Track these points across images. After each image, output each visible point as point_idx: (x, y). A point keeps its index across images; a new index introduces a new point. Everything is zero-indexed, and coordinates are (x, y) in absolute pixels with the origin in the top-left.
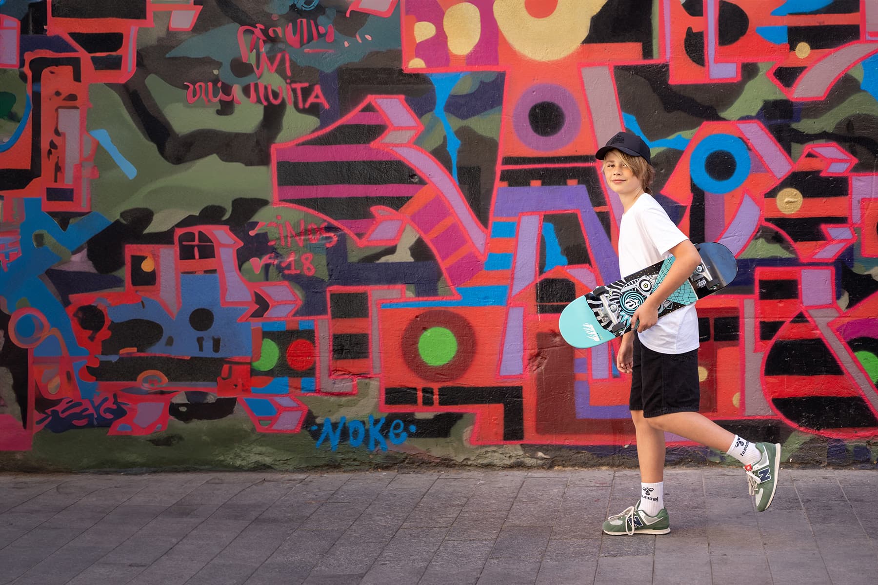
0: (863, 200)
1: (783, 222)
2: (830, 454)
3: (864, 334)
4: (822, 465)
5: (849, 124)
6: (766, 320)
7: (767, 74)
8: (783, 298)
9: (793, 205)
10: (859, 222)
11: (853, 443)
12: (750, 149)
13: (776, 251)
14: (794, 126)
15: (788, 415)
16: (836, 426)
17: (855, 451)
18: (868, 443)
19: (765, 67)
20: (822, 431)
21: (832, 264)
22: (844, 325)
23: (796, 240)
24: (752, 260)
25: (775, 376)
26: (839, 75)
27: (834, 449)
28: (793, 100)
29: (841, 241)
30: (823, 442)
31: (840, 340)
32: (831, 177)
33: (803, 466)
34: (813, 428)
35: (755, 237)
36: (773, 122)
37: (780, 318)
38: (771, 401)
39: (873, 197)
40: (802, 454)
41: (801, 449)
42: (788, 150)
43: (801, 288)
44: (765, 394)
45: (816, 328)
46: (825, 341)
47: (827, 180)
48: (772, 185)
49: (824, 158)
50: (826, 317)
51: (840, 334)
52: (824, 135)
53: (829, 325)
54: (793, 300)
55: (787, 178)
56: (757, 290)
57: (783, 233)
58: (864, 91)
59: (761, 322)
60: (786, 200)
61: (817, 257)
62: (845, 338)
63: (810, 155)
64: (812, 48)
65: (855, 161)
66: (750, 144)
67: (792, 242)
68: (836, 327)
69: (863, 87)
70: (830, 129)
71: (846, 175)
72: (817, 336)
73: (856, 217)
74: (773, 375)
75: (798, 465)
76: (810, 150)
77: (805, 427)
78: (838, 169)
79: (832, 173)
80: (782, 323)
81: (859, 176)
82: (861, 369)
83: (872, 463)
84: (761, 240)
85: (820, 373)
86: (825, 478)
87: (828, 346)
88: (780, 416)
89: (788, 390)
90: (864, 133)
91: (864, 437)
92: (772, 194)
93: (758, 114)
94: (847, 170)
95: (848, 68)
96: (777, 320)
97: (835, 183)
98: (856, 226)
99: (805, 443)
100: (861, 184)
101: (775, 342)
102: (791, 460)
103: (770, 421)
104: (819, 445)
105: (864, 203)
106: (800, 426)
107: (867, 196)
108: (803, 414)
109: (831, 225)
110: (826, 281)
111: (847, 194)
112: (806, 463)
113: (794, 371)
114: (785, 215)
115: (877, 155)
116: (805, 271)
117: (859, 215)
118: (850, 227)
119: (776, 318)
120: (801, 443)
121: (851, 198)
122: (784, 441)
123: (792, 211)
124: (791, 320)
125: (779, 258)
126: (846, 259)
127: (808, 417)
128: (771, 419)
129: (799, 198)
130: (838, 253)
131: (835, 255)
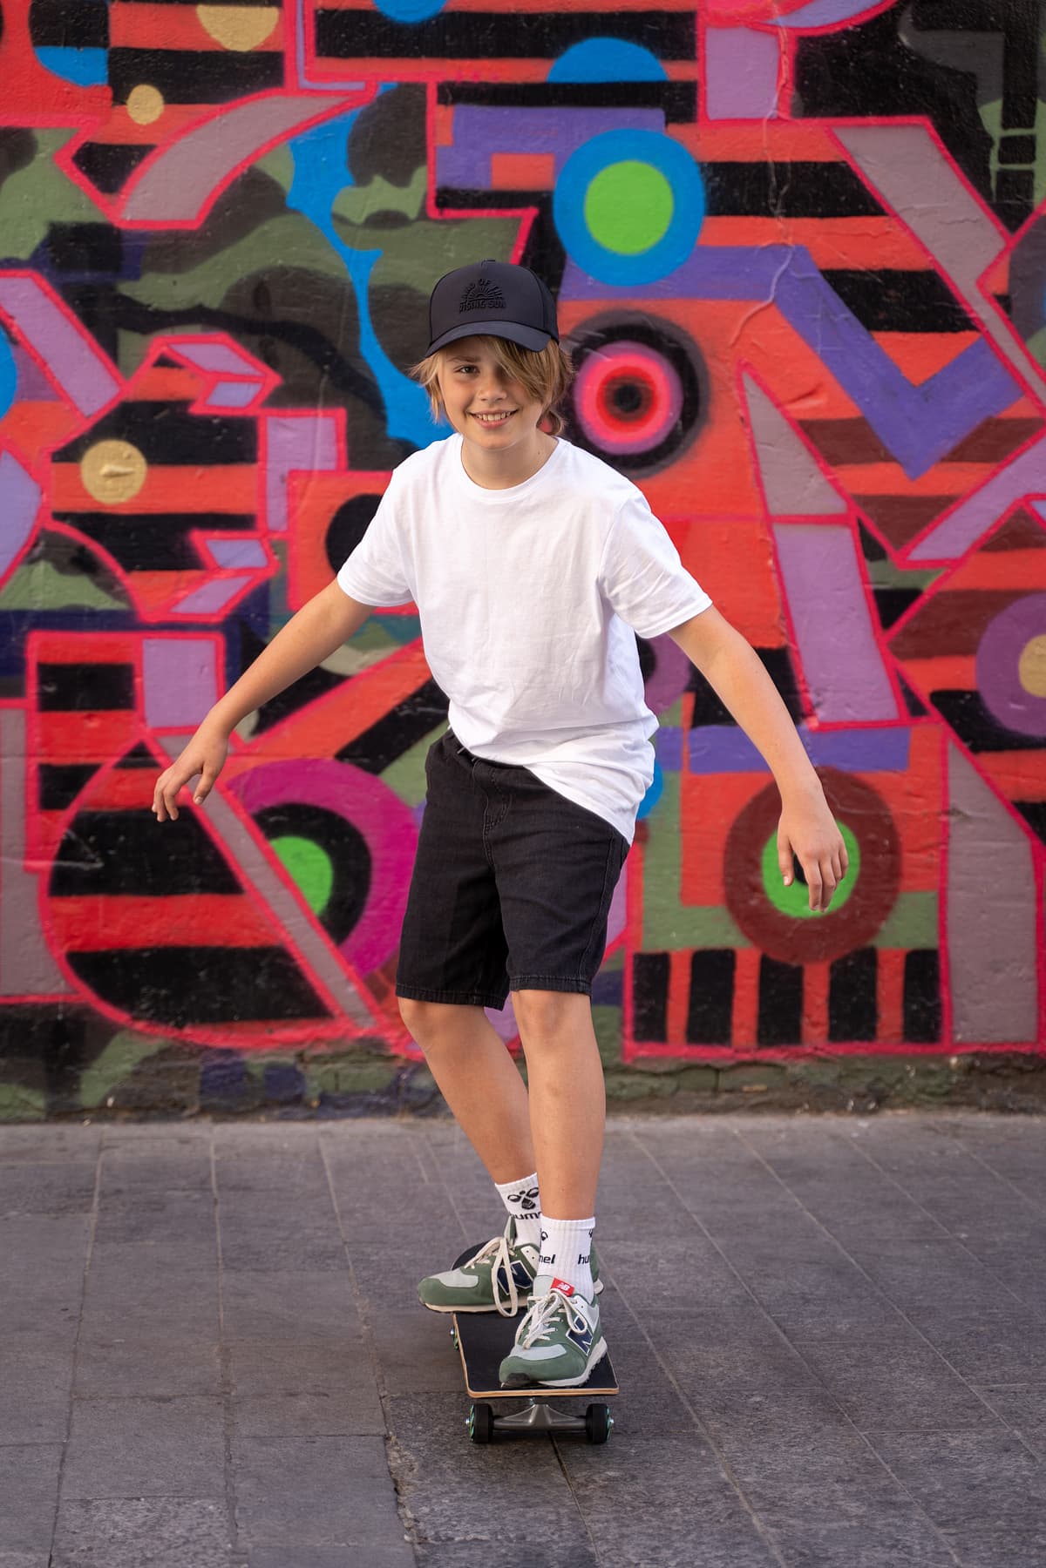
0: (294, 473)
1: (98, 523)
2: (207, 1087)
3: (295, 795)
4: (187, 1112)
5: (260, 289)
6: (54, 761)
7: (57, 157)
8: (98, 709)
9: (122, 482)
10: (284, 527)
11: (263, 1057)
12: (14, 342)
13: (80, 592)
14: (126, 288)
15: (106, 991)
16: (222, 1017)
17: (268, 1077)
18: (300, 1057)
19: (52, 141)
20: (187, 1030)
21: (217, 627)
22: (243, 775)
23: (129, 567)
24: (21, 615)
25: (74, 898)
26: (235, 169)
27: (218, 1072)
28: (123, 227)
29: (240, 572)
30: (192, 1055)
31: (235, 810)
32: (216, 417)
33: (141, 1114)
34: (167, 1022)
35: (28, 557)
36: (73, 277)
37: (89, 756)
38: (64, 960)
39: (317, 466)
40: (139, 1086)
41: (136, 1074)
42: (110, 347)
43: (142, 684)
44: (50, 942)
47: (205, 422)
48: (73, 430)
49: (198, 371)
51: (236, 796)
52: (197, 315)
54: (122, 714)
55: (107, 417)
56: (32, 689)
57: (96, 548)
58: (295, 212)
59: (42, 767)
60: (106, 469)
61: (182, 608)
62: (247, 806)
63: (164, 362)
64: (170, 98)
65: (274, 380)
66: (14, 330)
67: (119, 572)
69: (292, 202)
70: (213, 299)
71: (251, 413)
73: (276, 514)
74: (70, 894)
75: (126, 1115)
76: (165, 349)
77: (150, 1019)
78: (234, 397)
79: (220, 408)
80: (92, 769)
81: (284, 416)
82: (287, 881)
83: (308, 1106)
84: (42, 567)
85: (187, 889)
86: (185, 1141)
87: (206, 825)
88: (86, 995)
89: (107, 931)
90: (297, 314)
91: (288, 1043)
92: (71, 453)
93: (36, 255)
94: (254, 400)
95: (257, 154)
96: (82, 761)
97: (225, 431)
98: (275, 537)
99: (147, 1060)
100: (289, 435)
101: (78, 814)
102: (110, 1102)
103: (61, 1008)
104: (180, 1064)
105: (295, 483)
106: (136, 1019)
107: (304, 466)
108: (144, 990)
109: (217, 533)
110: (203, 667)
111: (254, 460)
112: (149, 1109)
113: (123, 884)
114: (101, 505)
115: (326, 367)
116: (151, 642)
117: (283, 511)
118: (260, 539)
119: (80, 756)
120: (137, 1060)
121: (263, 469)
122: (94, 1056)
123: (121, 496)
124: (116, 760)
125: (87, 610)
126: (253, 615)
127: (156, 996)
128: (64, 1004)
129: (138, 466)
130: (231, 600)
131: (225, 606)
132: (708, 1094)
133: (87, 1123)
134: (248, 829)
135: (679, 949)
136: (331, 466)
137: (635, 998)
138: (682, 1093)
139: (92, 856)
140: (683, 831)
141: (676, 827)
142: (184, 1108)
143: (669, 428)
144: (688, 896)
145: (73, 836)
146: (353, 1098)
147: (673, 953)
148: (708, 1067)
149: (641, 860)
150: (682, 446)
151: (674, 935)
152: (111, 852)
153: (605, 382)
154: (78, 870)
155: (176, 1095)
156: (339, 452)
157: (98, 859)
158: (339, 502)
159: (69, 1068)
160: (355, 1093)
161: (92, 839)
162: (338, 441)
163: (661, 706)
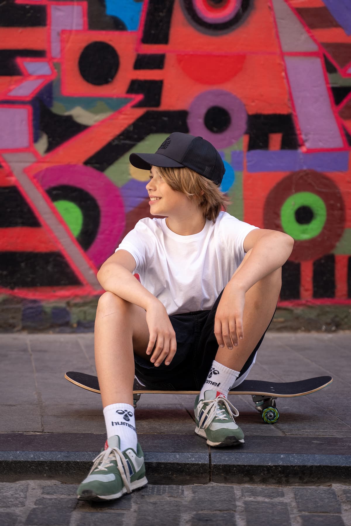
0: (63, 31)
2: (25, 317)
3: (65, 181)
4: (16, 329)
10: (59, 56)
11: (51, 303)
16: (32, 284)
17: (53, 313)
18: (68, 304)
20: (16, 291)
21: (28, 102)
27: (30, 310)
29: (39, 77)
30: (18, 303)
31: (37, 188)
32: (27, 5)
34: (6, 287)
39: (74, 28)
45: (10, 174)
46: (20, 189)
47: (23, 7)
50: (21, 162)
51: (37, 181)
53: (26, 171)
61: (12, 94)
62: (43, 186)
68: (33, 173)
71: (43, 3)
72: (12, 183)
73: (55, 50)
81: (59, 5)
82: (61, 221)
83: (72, 327)
85: (15, 224)
87: (24, 195)
91: (63, 297)
97: (32, 11)
98: (55, 61)
100: (61, 13)
104: (13, 306)
105: (64, 36)
107: (68, 28)
109: (28, 59)
110: (22, 121)
111: (45, 25)
117: (59, 49)
118: (48, 62)
121: (50, 29)
126: (45, 97)
130: (35, 90)
131: (32, 93)
134: (43, 196)
136: (80, 28)
140: (244, 199)
141: (241, 197)
142: (14, 327)
143: (236, 11)
150: (242, 20)
155: (11, 321)
156: (84, 21)
158: (84, 45)
162: (84, 16)
163: (233, 141)
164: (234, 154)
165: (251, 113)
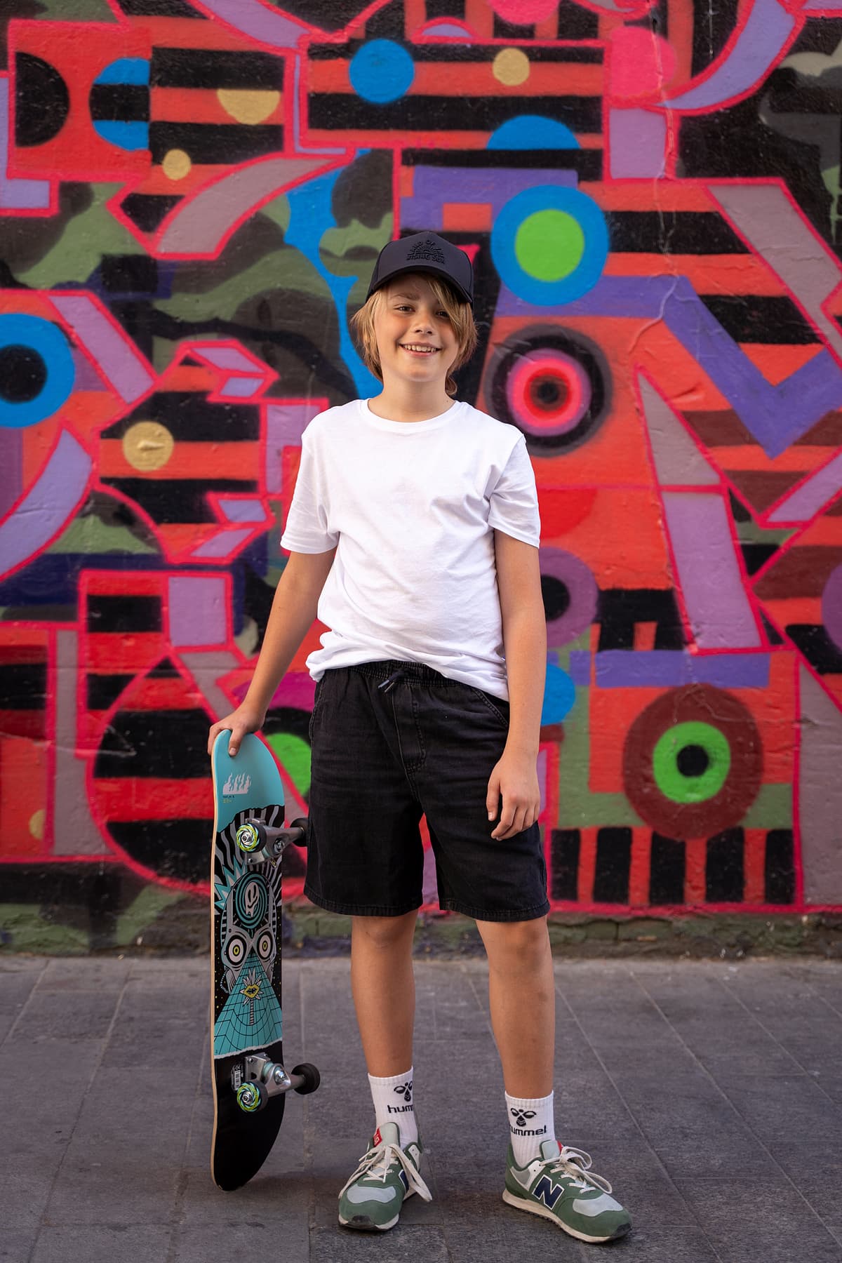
0: (288, 449)
1: (135, 486)
3: (286, 701)
4: (199, 951)
5: (262, 306)
6: (99, 671)
7: (109, 205)
8: (134, 630)
9: (154, 455)
10: (280, 491)
12: (73, 345)
13: (121, 540)
14: (160, 305)
15: (138, 853)
18: (289, 908)
19: (105, 192)
20: (200, 885)
21: (226, 568)
23: (159, 520)
24: (75, 557)
25: (113, 779)
26: (245, 214)
28: (158, 258)
29: (245, 525)
30: (204, 905)
32: (227, 405)
33: (164, 951)
34: (184, 879)
35: (80, 511)
36: (120, 296)
37: (126, 668)
38: (104, 828)
40: (162, 929)
41: (160, 919)
42: (146, 350)
43: (168, 612)
44: (95, 814)
45: (194, 688)
46: (210, 713)
47: (218, 409)
48: (115, 413)
49: (217, 369)
50: (212, 668)
52: (214, 326)
53: (220, 682)
54: (152, 635)
55: (144, 404)
56: (83, 615)
57: (132, 505)
58: (291, 247)
59: (90, 676)
60: (142, 444)
61: (199, 553)
63: (188, 362)
64: (196, 160)
65: (273, 376)
66: (73, 336)
67: (151, 524)
68: (233, 686)
69: (287, 240)
70: (227, 314)
71: (255, 401)
72: (197, 704)
73: (273, 480)
74: (110, 776)
75: (151, 951)
76: (188, 352)
77: (171, 876)
78: (242, 389)
79: (231, 397)
80: (129, 678)
81: (280, 404)
83: (294, 947)
84: (92, 520)
88: (121, 856)
89: (138, 806)
90: (291, 325)
92: (115, 431)
93: (90, 280)
94: (257, 392)
95: (261, 203)
96: (121, 672)
97: (234, 415)
98: (272, 498)
99: (168, 908)
100: (283, 419)
101: (117, 713)
102: (140, 941)
103: (102, 866)
104: (195, 912)
105: (289, 456)
106: (160, 875)
108: (167, 853)
109: (226, 495)
110: (215, 600)
111: (257, 438)
112: (169, 947)
113: (151, 769)
114: (138, 472)
115: (314, 367)
116: (176, 579)
117: (279, 478)
118: (261, 500)
119: (118, 668)
120: (160, 908)
121: (264, 445)
122: (127, 905)
123: (154, 464)
124: (147, 671)
125: (125, 553)
126: (254, 559)
127: (176, 858)
128: (105, 862)
129: (167, 442)
130: (238, 547)
131: (233, 552)
132: (610, 942)
133: (121, 957)
135: (587, 827)
137: (553, 865)
138: (590, 941)
139: (127, 747)
140: (591, 733)
141: (586, 730)
142: (197, 947)
143: (580, 416)
144: (595, 785)
145: (113, 730)
146: (329, 941)
147: (582, 830)
148: (610, 921)
149: (557, 755)
150: (591, 430)
151: (583, 815)
152: (143, 744)
153: (532, 379)
154: (116, 758)
155: (191, 937)
157: (132, 749)
159: (108, 913)
160: (331, 938)
161: (128, 733)
163: (573, 633)
164: (574, 656)
165: (603, 588)
